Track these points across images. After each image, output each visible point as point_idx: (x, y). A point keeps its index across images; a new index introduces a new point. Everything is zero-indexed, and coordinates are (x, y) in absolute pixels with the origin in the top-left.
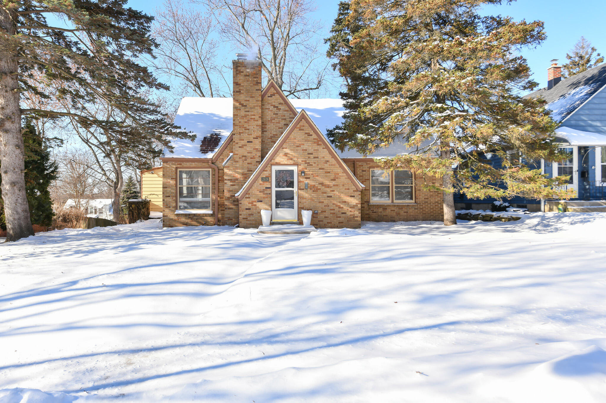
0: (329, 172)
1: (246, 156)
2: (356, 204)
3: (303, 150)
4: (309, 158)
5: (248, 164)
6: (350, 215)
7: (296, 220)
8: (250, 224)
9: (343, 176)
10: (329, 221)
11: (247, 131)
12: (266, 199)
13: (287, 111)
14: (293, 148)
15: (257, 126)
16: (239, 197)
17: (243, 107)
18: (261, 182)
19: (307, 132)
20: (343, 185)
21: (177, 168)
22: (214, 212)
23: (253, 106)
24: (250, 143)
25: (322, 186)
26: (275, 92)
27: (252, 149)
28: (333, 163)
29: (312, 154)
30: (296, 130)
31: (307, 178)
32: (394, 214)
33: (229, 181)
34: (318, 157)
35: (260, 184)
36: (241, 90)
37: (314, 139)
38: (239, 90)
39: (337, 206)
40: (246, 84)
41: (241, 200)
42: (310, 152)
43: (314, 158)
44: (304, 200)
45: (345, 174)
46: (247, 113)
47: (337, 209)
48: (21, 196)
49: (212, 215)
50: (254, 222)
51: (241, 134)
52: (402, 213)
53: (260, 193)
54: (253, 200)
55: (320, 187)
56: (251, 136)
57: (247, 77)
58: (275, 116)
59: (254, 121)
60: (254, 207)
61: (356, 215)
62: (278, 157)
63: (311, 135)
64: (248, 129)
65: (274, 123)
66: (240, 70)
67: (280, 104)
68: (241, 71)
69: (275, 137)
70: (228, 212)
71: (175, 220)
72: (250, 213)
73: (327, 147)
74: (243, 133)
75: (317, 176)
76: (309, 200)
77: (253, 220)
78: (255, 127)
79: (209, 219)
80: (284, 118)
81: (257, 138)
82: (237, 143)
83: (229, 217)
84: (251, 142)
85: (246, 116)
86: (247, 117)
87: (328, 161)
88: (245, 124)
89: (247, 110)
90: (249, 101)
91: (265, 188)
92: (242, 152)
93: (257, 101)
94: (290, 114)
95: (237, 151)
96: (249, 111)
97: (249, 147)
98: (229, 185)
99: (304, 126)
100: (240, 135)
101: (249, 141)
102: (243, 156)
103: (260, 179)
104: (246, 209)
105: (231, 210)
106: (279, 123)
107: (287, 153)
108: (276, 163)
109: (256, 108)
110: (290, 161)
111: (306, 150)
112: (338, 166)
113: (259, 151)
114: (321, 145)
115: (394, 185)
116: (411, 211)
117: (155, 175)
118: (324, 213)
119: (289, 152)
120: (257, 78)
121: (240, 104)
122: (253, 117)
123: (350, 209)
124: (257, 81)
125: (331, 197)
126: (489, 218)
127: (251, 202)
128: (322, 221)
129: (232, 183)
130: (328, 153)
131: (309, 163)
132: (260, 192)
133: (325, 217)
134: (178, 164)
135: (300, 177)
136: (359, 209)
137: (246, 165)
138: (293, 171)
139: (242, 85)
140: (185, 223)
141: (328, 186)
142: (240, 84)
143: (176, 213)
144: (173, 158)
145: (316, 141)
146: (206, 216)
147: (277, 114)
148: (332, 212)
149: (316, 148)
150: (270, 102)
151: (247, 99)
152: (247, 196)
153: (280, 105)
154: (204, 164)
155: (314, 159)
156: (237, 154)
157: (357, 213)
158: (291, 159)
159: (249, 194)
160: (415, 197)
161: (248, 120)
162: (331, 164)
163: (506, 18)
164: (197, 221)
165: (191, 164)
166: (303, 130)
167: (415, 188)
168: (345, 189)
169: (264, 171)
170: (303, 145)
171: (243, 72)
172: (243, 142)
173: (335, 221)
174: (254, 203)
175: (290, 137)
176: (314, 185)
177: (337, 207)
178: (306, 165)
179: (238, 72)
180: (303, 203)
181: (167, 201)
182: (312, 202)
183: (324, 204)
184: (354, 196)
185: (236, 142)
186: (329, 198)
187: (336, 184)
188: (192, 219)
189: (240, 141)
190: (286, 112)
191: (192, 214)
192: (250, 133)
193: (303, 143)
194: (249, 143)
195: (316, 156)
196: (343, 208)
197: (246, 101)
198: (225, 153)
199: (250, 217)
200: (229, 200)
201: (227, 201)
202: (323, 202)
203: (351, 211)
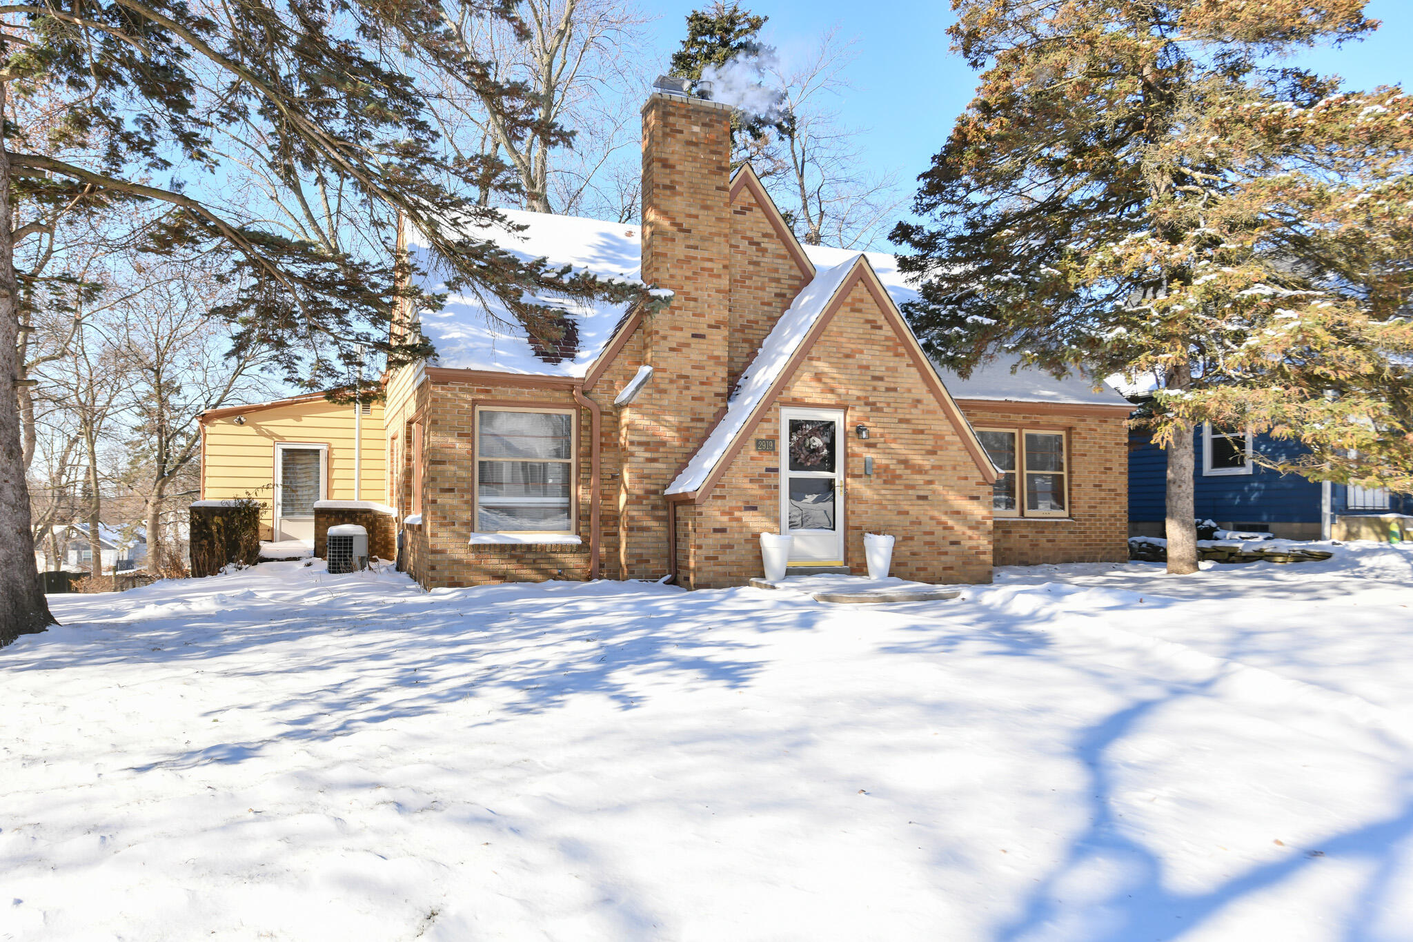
0: (922, 432)
1: (687, 377)
2: (984, 518)
3: (860, 367)
4: (875, 389)
5: (693, 399)
6: (970, 548)
7: (839, 562)
8: (725, 574)
9: (953, 443)
10: (921, 565)
11: (692, 304)
12: (768, 502)
13: (784, 257)
14: (835, 360)
15: (718, 291)
16: (698, 493)
17: (682, 235)
18: (754, 453)
19: (870, 317)
20: (954, 468)
21: (475, 402)
22: (586, 540)
23: (706, 234)
24: (701, 340)
25: (906, 468)
26: (753, 201)
27: (705, 357)
28: (931, 407)
29: (881, 379)
30: (844, 310)
31: (869, 445)
32: (1026, 547)
33: (642, 449)
34: (895, 390)
35: (752, 459)
36: (677, 183)
37: (887, 339)
38: (672, 182)
39: (939, 523)
40: (688, 167)
41: (700, 505)
42: (877, 374)
43: (888, 390)
44: (863, 507)
45: (958, 439)
46: (692, 253)
47: (939, 531)
48: (13, 476)
49: (578, 549)
50: (735, 569)
51: (677, 312)
52: (1043, 541)
53: (749, 486)
54: (734, 504)
55: (900, 470)
56: (701, 319)
57: (693, 149)
58: (751, 268)
59: (710, 276)
60: (734, 524)
61: (981, 549)
62: (798, 383)
63: (880, 328)
64: (695, 300)
65: (750, 287)
66: (674, 125)
67: (765, 235)
68: (678, 127)
69: (751, 328)
70: (638, 540)
71: (468, 565)
72: (726, 542)
73: (917, 363)
74: (679, 308)
75: (895, 440)
76: (875, 507)
77: (733, 563)
78: (713, 293)
79: (572, 561)
80: (776, 275)
81: (718, 327)
82: (665, 338)
83: (641, 555)
84: (702, 336)
85: (688, 260)
86: (693, 262)
87: (919, 401)
88: (688, 282)
89: (692, 243)
90: (696, 217)
91: (763, 471)
92: (676, 363)
93: (719, 219)
94: (791, 267)
95: (665, 359)
96: (696, 248)
97: (697, 352)
98: (641, 460)
99: (861, 301)
100: (673, 313)
101: (696, 332)
102: (680, 377)
103: (751, 444)
104: (716, 530)
105: (645, 534)
106: (762, 289)
107: (823, 373)
108: (794, 399)
109: (716, 239)
110: (830, 396)
111: (867, 368)
112: (942, 415)
113: (722, 364)
114: (902, 355)
115: (1026, 472)
116: (1064, 539)
117: (248, 429)
118: (910, 543)
119: (826, 370)
120: (720, 153)
121: (673, 224)
122: (708, 265)
123: (969, 533)
124: (720, 162)
125: (925, 498)
126: (1226, 556)
127: (727, 509)
128: (905, 564)
129: (648, 455)
130: (920, 380)
131: (874, 404)
132: (751, 481)
133: (913, 554)
134: (479, 391)
135: (853, 440)
136: (989, 533)
137: (688, 403)
138: (832, 423)
139: (679, 168)
140: (500, 573)
141: (920, 470)
142: (673, 167)
143: (471, 542)
144: (468, 370)
145: (890, 343)
146: (561, 552)
147: (757, 264)
148: (928, 538)
149: (891, 364)
150: (739, 227)
151: (693, 211)
152: (718, 492)
153: (766, 240)
154: (557, 394)
155: (887, 394)
156: (664, 370)
157: (984, 543)
158: (832, 391)
159: (723, 486)
160: (1070, 503)
161: (694, 273)
162: (925, 407)
163: (1330, 77)
164: (534, 565)
165: (518, 394)
166: (860, 311)
167: (1070, 481)
168: (960, 478)
169: (763, 420)
170: (861, 352)
171: (681, 132)
172: (680, 336)
173: (935, 563)
174: (737, 514)
175: (829, 327)
176: (887, 466)
177: (940, 528)
178: (868, 409)
179: (668, 130)
180: (859, 516)
181: (444, 506)
182: (884, 512)
183: (909, 518)
184: (977, 498)
185: (661, 333)
186: (921, 502)
187: (937, 463)
188: (519, 559)
189: (673, 332)
190: (780, 261)
191: (521, 546)
192: (699, 311)
193: (860, 347)
194: (696, 340)
195: (892, 385)
196: (952, 528)
197: (690, 216)
198: (616, 364)
199: (725, 553)
200: (641, 503)
201: (635, 507)
202: (907, 513)
203: (970, 538)
